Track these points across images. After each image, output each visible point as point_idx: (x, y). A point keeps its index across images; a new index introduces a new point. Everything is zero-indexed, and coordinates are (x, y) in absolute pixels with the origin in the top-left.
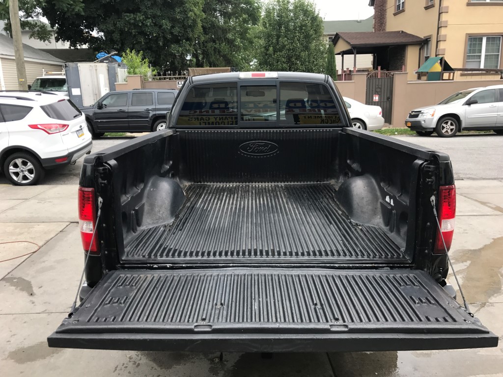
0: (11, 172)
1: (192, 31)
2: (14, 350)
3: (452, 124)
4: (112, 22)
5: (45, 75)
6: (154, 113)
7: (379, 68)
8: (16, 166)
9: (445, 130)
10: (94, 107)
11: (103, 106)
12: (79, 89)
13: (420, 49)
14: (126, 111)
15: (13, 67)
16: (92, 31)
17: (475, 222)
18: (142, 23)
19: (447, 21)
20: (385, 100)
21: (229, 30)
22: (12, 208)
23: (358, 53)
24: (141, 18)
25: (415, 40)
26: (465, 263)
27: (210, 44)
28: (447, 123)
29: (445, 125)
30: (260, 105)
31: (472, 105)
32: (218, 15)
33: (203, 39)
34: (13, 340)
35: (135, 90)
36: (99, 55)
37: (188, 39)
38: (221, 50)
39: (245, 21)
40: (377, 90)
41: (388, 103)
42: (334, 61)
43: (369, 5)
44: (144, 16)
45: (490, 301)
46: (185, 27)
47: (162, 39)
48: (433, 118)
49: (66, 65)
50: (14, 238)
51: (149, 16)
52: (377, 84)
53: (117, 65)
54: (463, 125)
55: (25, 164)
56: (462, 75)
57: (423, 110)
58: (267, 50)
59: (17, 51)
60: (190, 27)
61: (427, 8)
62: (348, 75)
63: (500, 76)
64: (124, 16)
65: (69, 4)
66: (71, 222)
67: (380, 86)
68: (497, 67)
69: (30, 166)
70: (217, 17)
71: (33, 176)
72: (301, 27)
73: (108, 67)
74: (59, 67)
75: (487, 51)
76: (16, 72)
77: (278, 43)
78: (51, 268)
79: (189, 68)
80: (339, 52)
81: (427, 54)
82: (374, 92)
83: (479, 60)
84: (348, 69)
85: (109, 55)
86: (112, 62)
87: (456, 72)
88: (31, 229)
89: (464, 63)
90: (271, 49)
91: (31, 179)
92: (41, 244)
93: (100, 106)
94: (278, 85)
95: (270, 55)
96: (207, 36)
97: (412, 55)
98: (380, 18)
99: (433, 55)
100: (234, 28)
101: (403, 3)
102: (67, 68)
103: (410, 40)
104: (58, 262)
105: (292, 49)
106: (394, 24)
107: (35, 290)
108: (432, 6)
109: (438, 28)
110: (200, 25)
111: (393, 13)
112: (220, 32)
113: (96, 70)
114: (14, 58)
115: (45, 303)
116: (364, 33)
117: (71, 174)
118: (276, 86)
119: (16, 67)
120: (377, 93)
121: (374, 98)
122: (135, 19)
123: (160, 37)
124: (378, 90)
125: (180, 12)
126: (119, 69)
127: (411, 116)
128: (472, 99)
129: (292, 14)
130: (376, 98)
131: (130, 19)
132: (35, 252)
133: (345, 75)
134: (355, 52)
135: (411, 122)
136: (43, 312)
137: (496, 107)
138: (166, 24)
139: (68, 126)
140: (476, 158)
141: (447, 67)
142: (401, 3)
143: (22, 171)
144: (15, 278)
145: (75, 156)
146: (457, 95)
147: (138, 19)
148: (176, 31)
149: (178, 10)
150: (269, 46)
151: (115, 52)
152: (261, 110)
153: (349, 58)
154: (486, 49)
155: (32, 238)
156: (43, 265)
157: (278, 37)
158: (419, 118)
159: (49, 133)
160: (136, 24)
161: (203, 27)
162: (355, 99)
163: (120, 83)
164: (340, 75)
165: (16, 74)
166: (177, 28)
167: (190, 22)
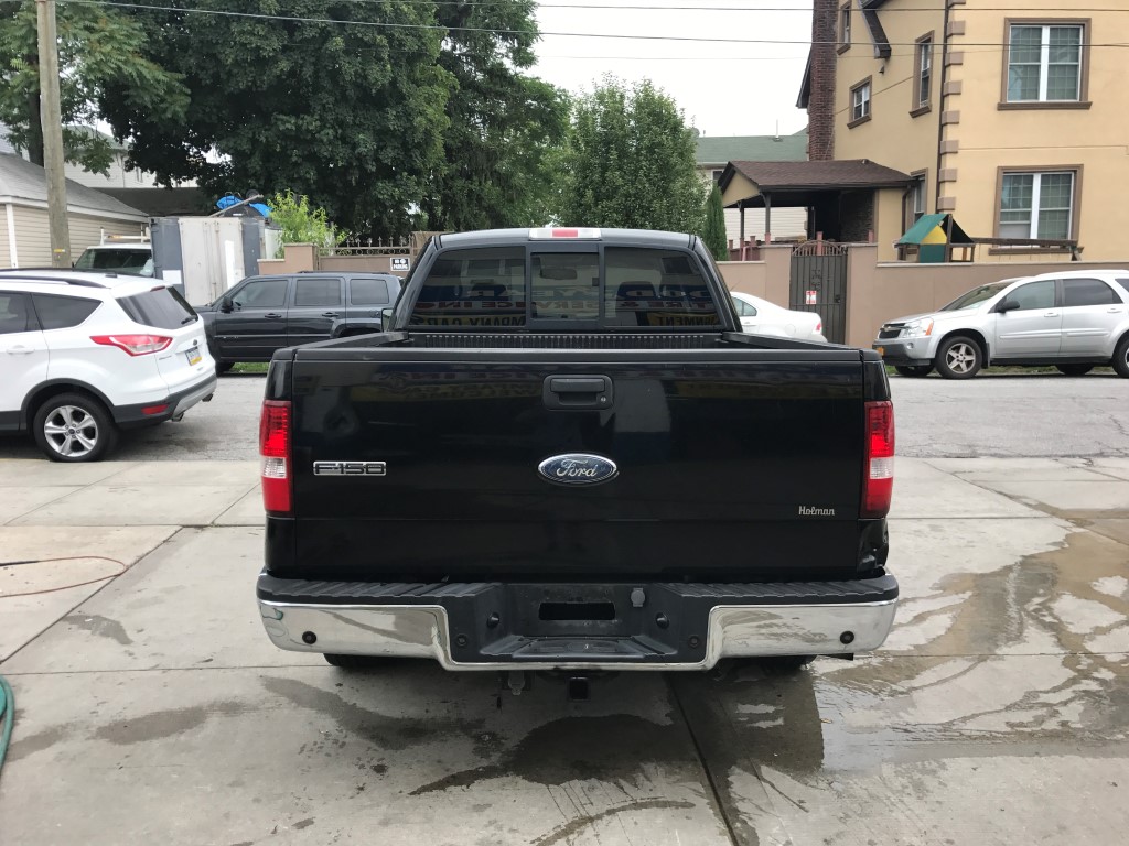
0: (49, 434)
1: (423, 155)
2: (107, 724)
3: (968, 352)
4: (251, 136)
5: (106, 242)
6: (343, 321)
7: (820, 235)
8: (59, 421)
9: (954, 363)
10: (216, 306)
11: (235, 306)
12: (179, 272)
13: (904, 198)
14: (284, 317)
15: (42, 225)
16: (206, 151)
17: (991, 528)
18: (314, 136)
19: (956, 142)
20: (831, 301)
21: (503, 153)
22: (59, 501)
23: (773, 205)
24: (313, 126)
25: (893, 179)
26: (961, 595)
27: (459, 183)
28: (957, 349)
29: (954, 354)
30: (566, 294)
31: (1008, 313)
32: (477, 121)
33: (445, 171)
34: (101, 710)
35: (303, 274)
36: (223, 200)
37: (413, 171)
38: (483, 195)
39: (536, 135)
40: (812, 281)
41: (837, 307)
42: (722, 221)
43: (797, 105)
44: (318, 123)
45: (998, 652)
46: (406, 147)
47: (356, 171)
48: (929, 339)
49: (153, 220)
50: (73, 552)
51: (329, 123)
52: (813, 267)
53: (262, 222)
54: (992, 354)
55: (77, 416)
56: (992, 252)
57: (908, 321)
58: (582, 196)
59: (53, 190)
60: (418, 145)
61: (915, 114)
62: (753, 250)
63: (1070, 256)
64: (277, 120)
66: (184, 526)
67: (819, 273)
68: (1066, 236)
69: (89, 421)
70: (474, 127)
71: (93, 442)
72: (651, 150)
73: (243, 226)
74: (137, 227)
75: (1043, 203)
76: (49, 235)
77: (603, 182)
78: (156, 601)
79: (415, 233)
80: (734, 201)
81: (918, 208)
82: (806, 284)
83: (1027, 222)
84: (753, 237)
85: (245, 202)
86: (251, 216)
87: (977, 246)
88: (105, 537)
89: (997, 227)
90: (589, 193)
91: (90, 449)
92: (128, 562)
93: (228, 307)
94: (602, 252)
95: (588, 207)
96: (455, 165)
97: (887, 210)
98: (820, 131)
99: (931, 210)
100: (512, 151)
101: (867, 103)
102: (156, 228)
103: (883, 179)
104: (169, 591)
105: (635, 195)
106: (849, 146)
107: (130, 634)
108: (927, 110)
109: (940, 155)
110: (439, 142)
111: (848, 122)
112: (481, 157)
113: (217, 232)
114: (46, 205)
115: (154, 654)
116: (788, 164)
117: (170, 442)
118: (597, 254)
119: (48, 225)
120: (812, 287)
121: (808, 297)
122: (298, 129)
123: (353, 168)
124: (817, 280)
125: (398, 117)
126: (266, 231)
127: (885, 335)
128: (1008, 300)
129: (632, 123)
130: (812, 298)
131: (287, 128)
132: (119, 575)
133: (747, 250)
134: (768, 204)
135: (884, 347)
136: (153, 668)
137: (1058, 316)
138: (366, 142)
139: (171, 339)
140: (1013, 417)
141: (957, 236)
142: (863, 103)
143: (72, 432)
144: (87, 617)
145: (183, 402)
146: (979, 293)
147: (305, 128)
148: (388, 155)
149: (391, 113)
150: (586, 187)
151: (259, 196)
152: (569, 303)
153: (755, 215)
154: (1041, 199)
155: (109, 552)
156: (139, 596)
157: (605, 168)
158: (902, 338)
159: (132, 354)
160: (301, 137)
161: (445, 146)
162: (766, 299)
163: (268, 259)
164: (737, 251)
165: (49, 240)
166: (389, 149)
167: (419, 137)
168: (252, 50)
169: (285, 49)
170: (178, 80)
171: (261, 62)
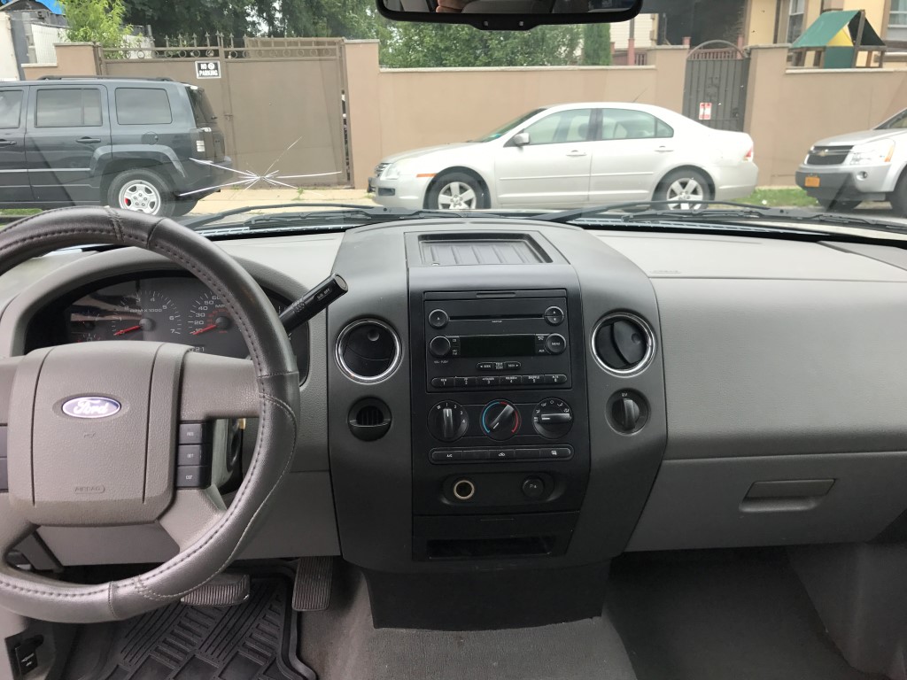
6: (108, 150)
14: (19, 144)
20: (728, 116)
35: (47, 81)
40: (708, 91)
41: (734, 123)
48: (889, 167)
52: (710, 75)
57: (855, 143)
67: (716, 82)
73: (12, 23)
81: (795, 9)
82: (701, 94)
89: (884, 31)
120: (707, 99)
121: (702, 110)
124: (712, 90)
126: (34, 27)
127: (817, 160)
130: (706, 112)
135: (819, 176)
141: (870, 37)
158: (847, 166)
164: (623, 53)
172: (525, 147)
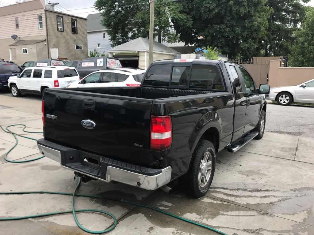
1: (257, 33)
18: (224, 30)
24: (224, 27)
36: (197, 49)
37: (253, 39)
44: (225, 26)
46: (251, 31)
47: (235, 39)
51: (228, 26)
58: (304, 44)
60: (255, 30)
64: (214, 26)
65: (184, 22)
77: (312, 40)
79: (254, 57)
85: (201, 49)
94: (191, 66)
95: (306, 48)
113: (190, 58)
122: (220, 28)
123: (235, 38)
125: (249, 22)
131: (217, 28)
138: (238, 30)
147: (221, 28)
148: (245, 34)
151: (205, 48)
160: (220, 31)
166: (246, 32)
167: (255, 28)
168: (208, 7)
169: (217, 6)
170: (190, 17)
171: (210, 11)
172: (305, 88)
